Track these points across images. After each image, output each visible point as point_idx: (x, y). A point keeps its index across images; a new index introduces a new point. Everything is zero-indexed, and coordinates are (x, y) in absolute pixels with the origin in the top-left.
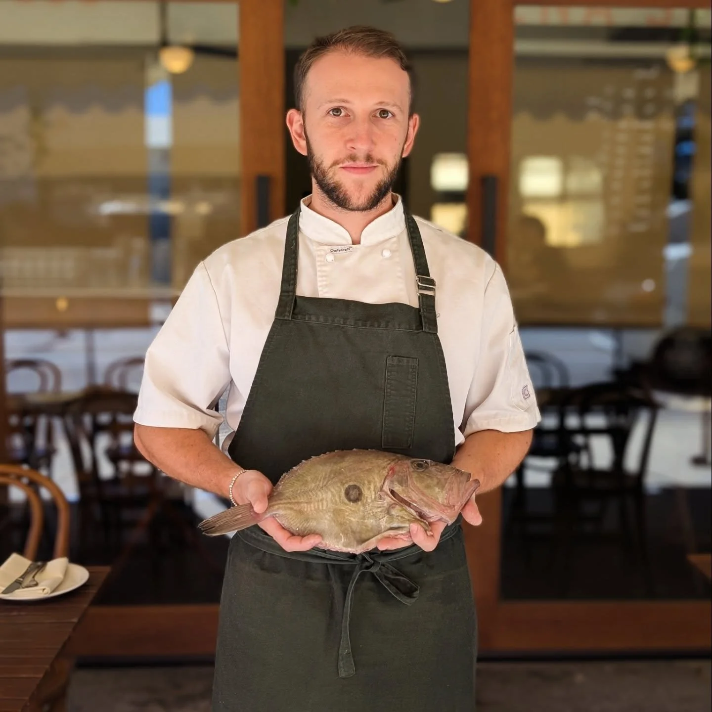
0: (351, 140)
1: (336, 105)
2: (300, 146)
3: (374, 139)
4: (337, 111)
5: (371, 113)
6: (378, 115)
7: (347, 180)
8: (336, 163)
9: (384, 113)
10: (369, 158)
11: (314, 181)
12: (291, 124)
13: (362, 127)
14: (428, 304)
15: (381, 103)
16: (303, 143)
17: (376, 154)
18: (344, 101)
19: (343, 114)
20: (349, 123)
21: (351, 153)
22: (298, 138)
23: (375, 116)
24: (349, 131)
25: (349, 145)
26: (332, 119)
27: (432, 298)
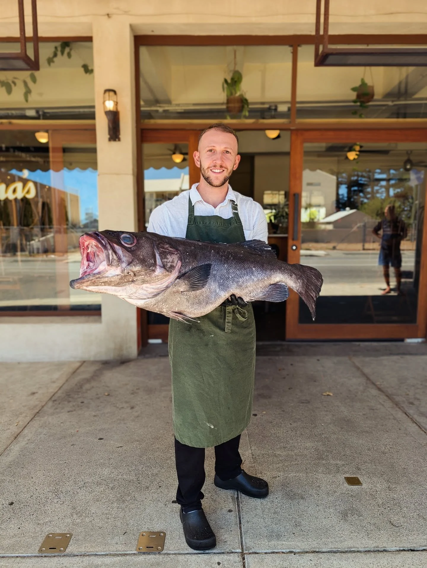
0: (215, 160)
1: (210, 148)
2: (197, 164)
3: (223, 160)
4: (211, 150)
5: (223, 151)
6: (225, 152)
7: (212, 176)
8: (208, 168)
9: (227, 152)
10: (221, 167)
11: (201, 175)
12: (195, 157)
13: (219, 156)
14: (236, 215)
15: (225, 148)
16: (199, 163)
17: (224, 165)
18: (214, 146)
19: (213, 151)
20: (214, 155)
21: (214, 164)
22: (197, 161)
23: (224, 153)
24: (214, 157)
25: (214, 162)
26: (209, 153)
27: (237, 213)
